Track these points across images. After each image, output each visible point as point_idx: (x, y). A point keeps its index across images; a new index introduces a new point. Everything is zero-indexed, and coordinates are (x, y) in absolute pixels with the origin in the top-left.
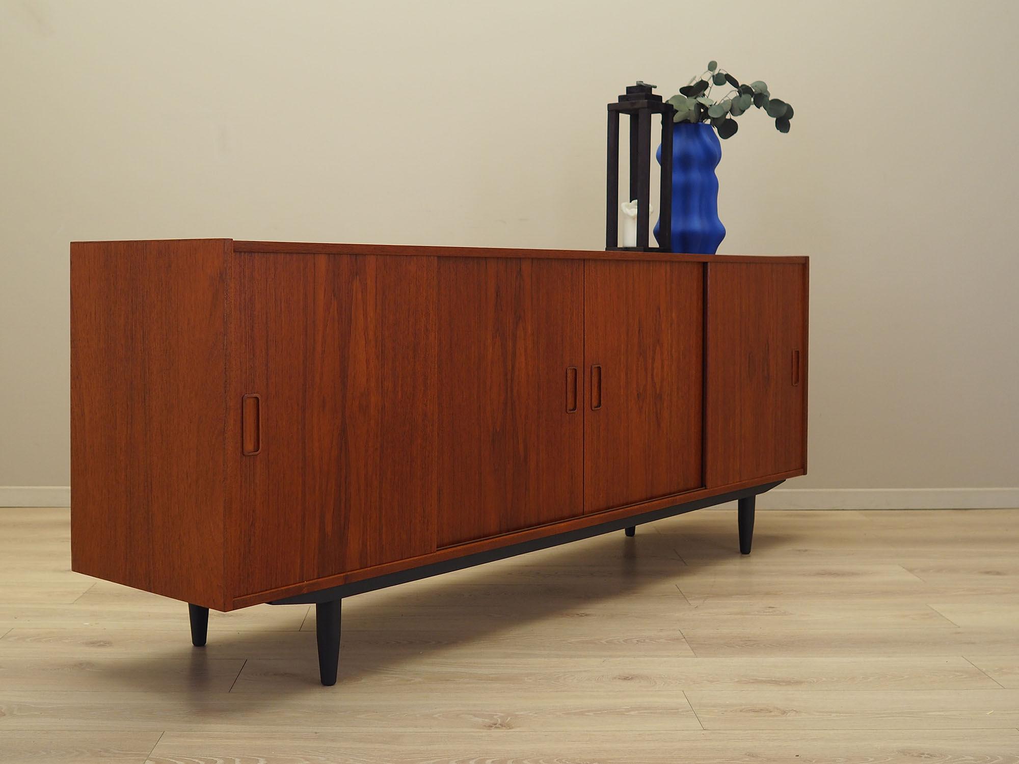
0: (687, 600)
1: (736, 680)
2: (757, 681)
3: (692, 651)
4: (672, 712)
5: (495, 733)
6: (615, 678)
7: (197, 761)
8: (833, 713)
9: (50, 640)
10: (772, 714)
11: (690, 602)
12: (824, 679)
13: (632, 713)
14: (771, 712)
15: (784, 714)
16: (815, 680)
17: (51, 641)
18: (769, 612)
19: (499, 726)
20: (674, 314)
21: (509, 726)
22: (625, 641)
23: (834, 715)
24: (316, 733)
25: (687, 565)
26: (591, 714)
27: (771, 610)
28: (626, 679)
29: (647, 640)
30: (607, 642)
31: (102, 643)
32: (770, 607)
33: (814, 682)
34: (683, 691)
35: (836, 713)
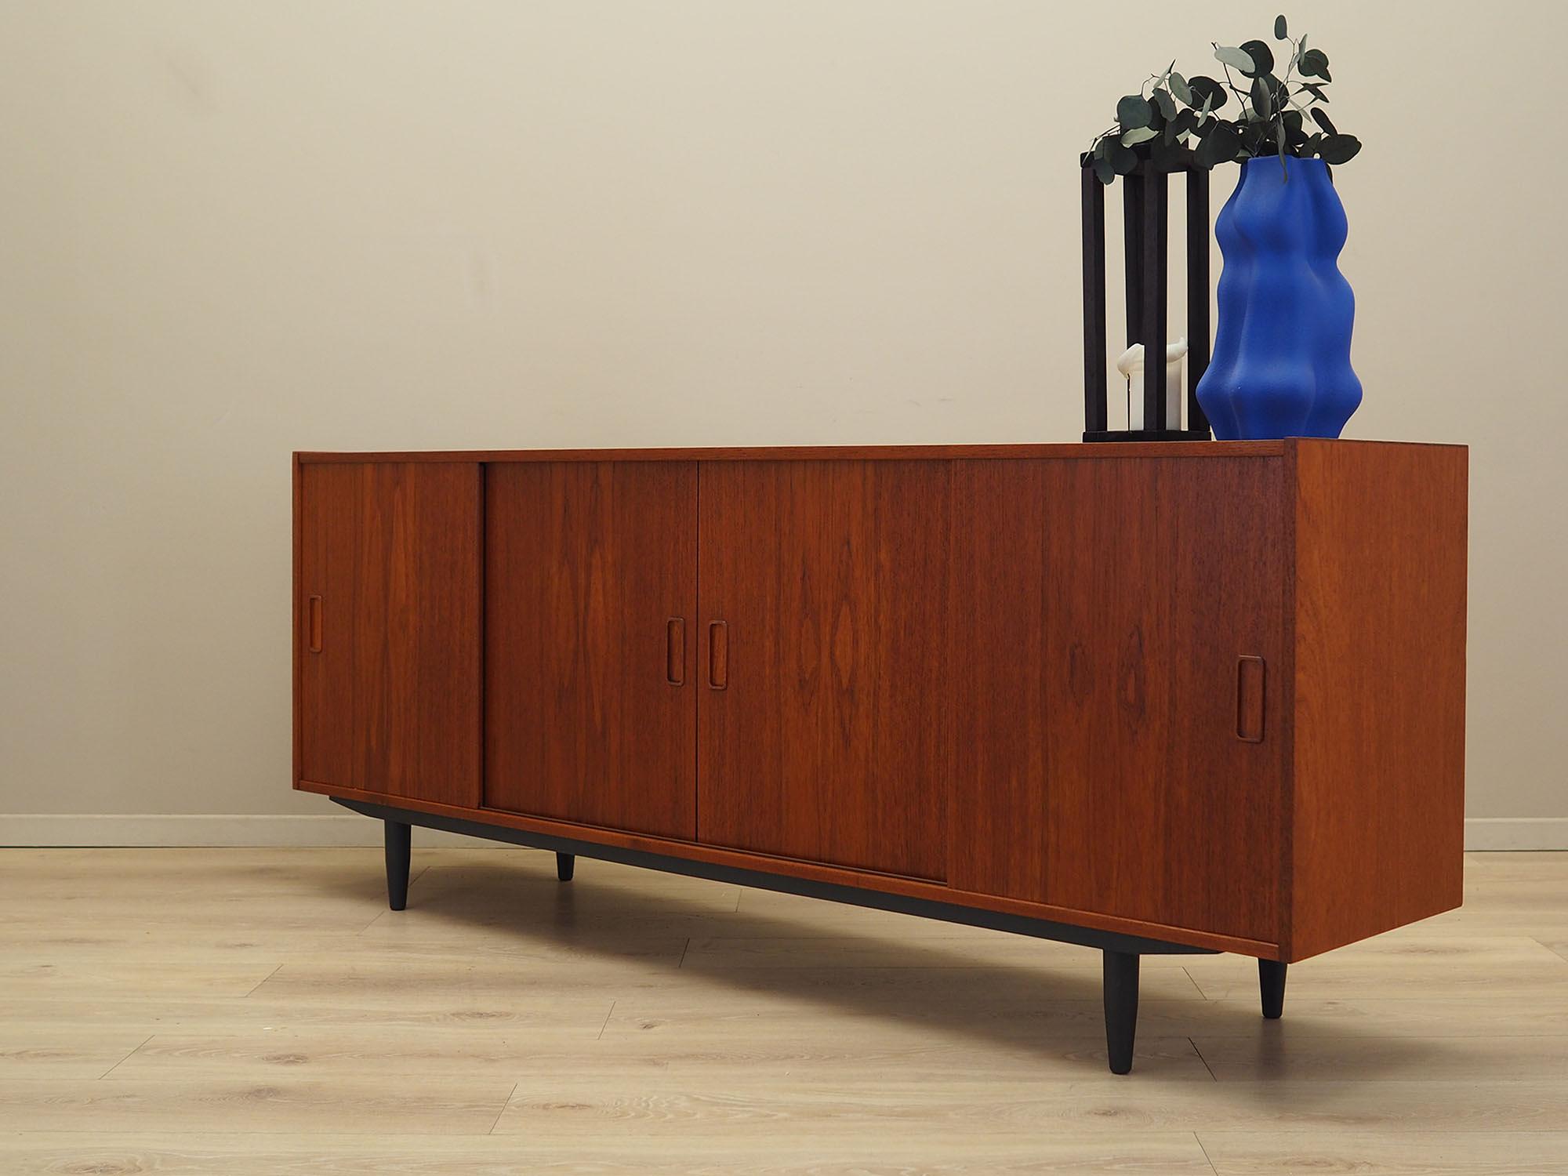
0: (1200, 992)
3: (1209, 1071)
4: (1179, 1165)
6: (1089, 1113)
8: (1428, 1167)
9: (211, 1054)
10: (1334, 1168)
11: (1206, 995)
12: (1414, 1114)
13: (1116, 1167)
14: (1331, 1165)
15: (1351, 1168)
16: (1400, 1116)
17: (213, 1055)
18: (1328, 1010)
20: (883, 556)
23: (1429, 1170)
26: (1052, 1168)
27: (1331, 1007)
28: (1106, 1113)
31: (291, 1058)
33: (1398, 1118)
34: (1194, 1133)
35: (1431, 1166)
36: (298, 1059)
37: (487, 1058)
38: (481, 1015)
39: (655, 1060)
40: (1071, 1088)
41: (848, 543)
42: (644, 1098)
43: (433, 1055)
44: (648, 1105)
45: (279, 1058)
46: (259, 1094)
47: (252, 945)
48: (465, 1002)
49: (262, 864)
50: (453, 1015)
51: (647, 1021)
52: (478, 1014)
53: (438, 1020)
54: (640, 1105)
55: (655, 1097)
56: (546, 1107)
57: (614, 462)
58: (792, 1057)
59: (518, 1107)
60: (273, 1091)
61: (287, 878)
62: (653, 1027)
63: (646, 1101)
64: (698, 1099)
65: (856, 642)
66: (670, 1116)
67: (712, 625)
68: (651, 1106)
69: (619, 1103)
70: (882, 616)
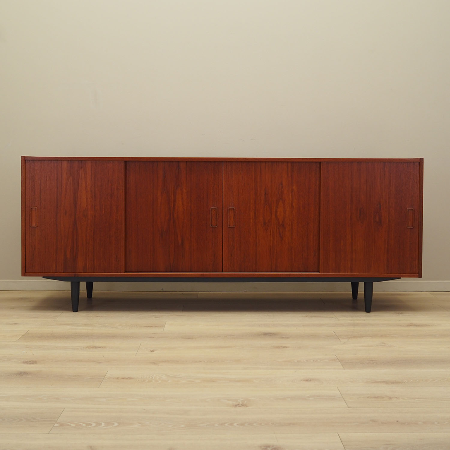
0: (339, 339)
1: (365, 381)
2: (376, 382)
3: (342, 366)
4: (332, 398)
5: (238, 409)
6: (302, 380)
7: (82, 424)
8: (416, 398)
10: (384, 399)
11: (341, 340)
12: (412, 381)
13: (311, 399)
14: (383, 398)
15: (390, 399)
16: (407, 381)
17: (5, 361)
18: (382, 345)
19: (241, 406)
20: (294, 187)
21: (246, 406)
22: (307, 361)
23: (417, 399)
24: (144, 409)
25: (339, 321)
26: (289, 399)
27: (383, 344)
28: (307, 380)
29: (318, 360)
30: (297, 361)
31: (32, 362)
32: (383, 343)
33: (406, 382)
34: (337, 387)
35: (418, 398)
36: (34, 362)
37: (98, 362)
38: (96, 347)
39: (155, 363)
40: (295, 372)
41: (282, 184)
42: (151, 375)
43: (79, 361)
44: (152, 378)
45: (27, 362)
46: (21, 374)
47: (18, 324)
48: (90, 343)
49: (22, 296)
50: (86, 347)
51: (152, 349)
52: (95, 347)
53: (81, 349)
54: (149, 378)
55: (155, 375)
56: (118, 378)
57: (187, 161)
58: (201, 362)
59: (108, 378)
60: (25, 373)
61: (30, 301)
62: (154, 351)
63: (152, 376)
64: (169, 376)
65: (285, 211)
66: (160, 382)
67: (230, 209)
68: (154, 378)
69: (142, 377)
70: (294, 204)
